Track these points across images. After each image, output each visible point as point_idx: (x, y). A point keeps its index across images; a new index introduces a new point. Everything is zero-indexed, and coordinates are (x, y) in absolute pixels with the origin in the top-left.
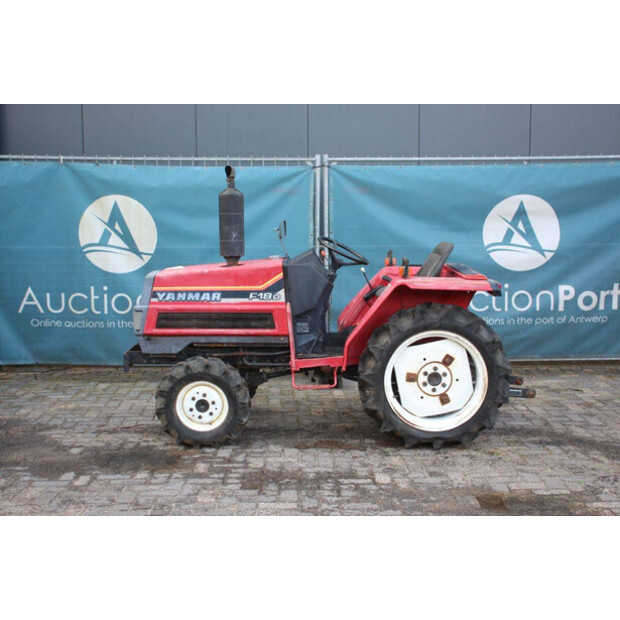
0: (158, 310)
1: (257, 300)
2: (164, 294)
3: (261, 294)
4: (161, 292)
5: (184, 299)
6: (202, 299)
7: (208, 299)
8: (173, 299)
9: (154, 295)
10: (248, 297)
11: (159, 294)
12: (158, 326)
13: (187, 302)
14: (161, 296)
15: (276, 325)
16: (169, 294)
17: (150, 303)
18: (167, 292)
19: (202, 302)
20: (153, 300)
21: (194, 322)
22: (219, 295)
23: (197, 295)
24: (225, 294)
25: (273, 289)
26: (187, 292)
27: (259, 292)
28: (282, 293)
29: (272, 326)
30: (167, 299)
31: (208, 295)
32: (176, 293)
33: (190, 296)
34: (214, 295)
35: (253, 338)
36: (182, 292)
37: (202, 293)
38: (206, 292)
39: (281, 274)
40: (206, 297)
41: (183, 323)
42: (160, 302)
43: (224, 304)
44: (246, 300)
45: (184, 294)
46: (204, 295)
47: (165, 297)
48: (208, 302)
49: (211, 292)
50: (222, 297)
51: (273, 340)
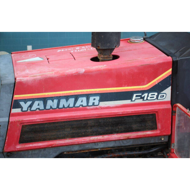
0: (21, 122)
1: (141, 101)
2: (29, 103)
3: (146, 95)
4: (25, 101)
5: (55, 106)
6: (78, 104)
7: (85, 104)
8: (42, 107)
9: (16, 104)
10: (130, 98)
11: (22, 103)
12: (22, 141)
13: (59, 109)
14: (25, 106)
15: (159, 126)
16: (36, 103)
17: (10, 115)
18: (33, 100)
19: (77, 109)
20: (14, 111)
21: (68, 131)
22: (98, 98)
23: (72, 100)
24: (104, 97)
25: (159, 88)
26: (59, 98)
27: (143, 92)
28: (168, 91)
29: (154, 128)
30: (34, 108)
31: (84, 99)
33: (63, 102)
34: (91, 99)
35: (132, 141)
36: (52, 98)
37: (76, 97)
38: (82, 95)
39: (171, 70)
40: (82, 101)
42: (24, 113)
43: (102, 108)
44: (128, 102)
45: (56, 101)
46: (80, 99)
47: (31, 106)
48: (84, 108)
49: (88, 96)
50: (101, 100)
51: (152, 141)
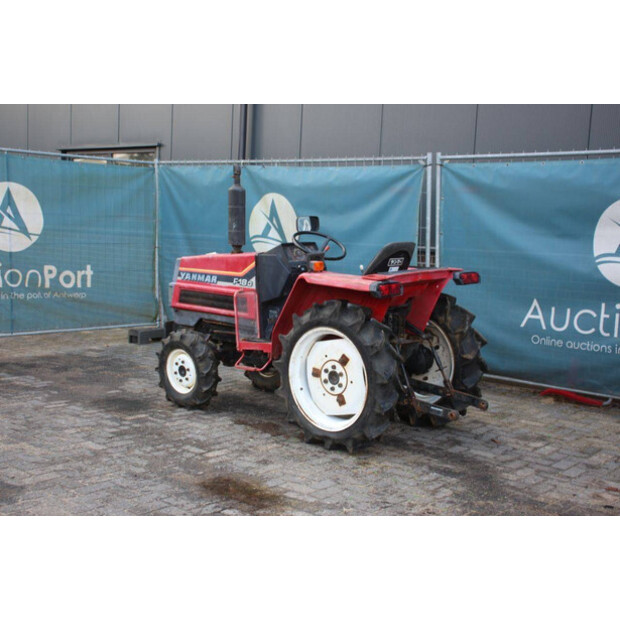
0: (180, 287)
1: (238, 285)
3: (240, 280)
5: (196, 279)
6: (206, 280)
7: (209, 281)
8: (189, 278)
10: (233, 282)
11: (182, 273)
13: (197, 282)
16: (188, 274)
19: (206, 283)
20: (178, 278)
22: (216, 278)
23: (203, 277)
24: (220, 278)
25: (248, 277)
27: (239, 278)
30: (186, 278)
31: (210, 277)
32: (191, 273)
33: (199, 277)
34: (213, 277)
36: (195, 273)
37: (206, 275)
38: (209, 274)
39: (254, 263)
41: (195, 300)
42: (182, 280)
43: (218, 286)
44: (230, 284)
45: (196, 275)
46: (207, 277)
47: (185, 276)
48: (209, 284)
49: (211, 275)
50: (218, 280)
